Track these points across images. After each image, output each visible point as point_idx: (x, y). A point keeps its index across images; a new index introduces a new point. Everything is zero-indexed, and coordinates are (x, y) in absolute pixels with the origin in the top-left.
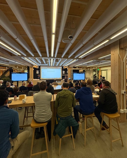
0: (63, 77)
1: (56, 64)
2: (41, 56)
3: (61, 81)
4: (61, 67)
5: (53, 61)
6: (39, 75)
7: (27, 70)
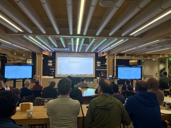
0: (97, 73)
1: (84, 47)
2: (58, 33)
3: (93, 81)
4: (94, 55)
5: (80, 43)
6: (53, 69)
7: (31, 60)
